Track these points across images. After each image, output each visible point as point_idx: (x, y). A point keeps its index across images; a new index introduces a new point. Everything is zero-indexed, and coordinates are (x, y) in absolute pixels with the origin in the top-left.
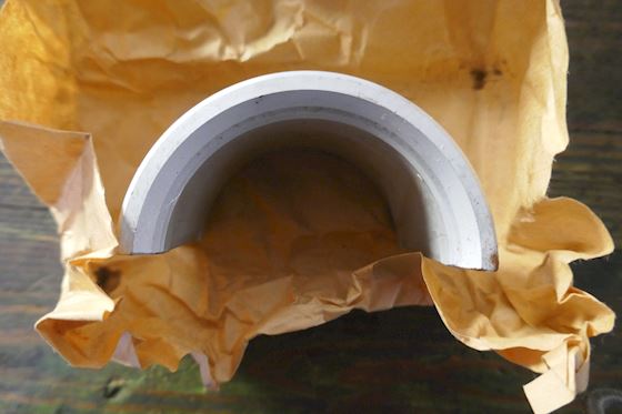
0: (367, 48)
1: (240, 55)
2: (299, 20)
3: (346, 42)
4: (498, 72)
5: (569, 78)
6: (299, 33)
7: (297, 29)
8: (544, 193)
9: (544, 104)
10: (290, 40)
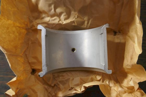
0: (90, 24)
1: (63, 23)
2: (76, 17)
3: (86, 22)
4: (120, 32)
5: (143, 38)
6: (76, 20)
7: (76, 19)
8: (136, 62)
9: (134, 42)
10: (74, 21)
